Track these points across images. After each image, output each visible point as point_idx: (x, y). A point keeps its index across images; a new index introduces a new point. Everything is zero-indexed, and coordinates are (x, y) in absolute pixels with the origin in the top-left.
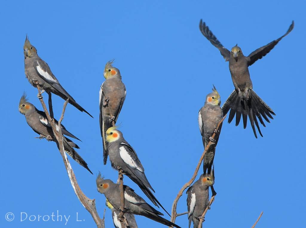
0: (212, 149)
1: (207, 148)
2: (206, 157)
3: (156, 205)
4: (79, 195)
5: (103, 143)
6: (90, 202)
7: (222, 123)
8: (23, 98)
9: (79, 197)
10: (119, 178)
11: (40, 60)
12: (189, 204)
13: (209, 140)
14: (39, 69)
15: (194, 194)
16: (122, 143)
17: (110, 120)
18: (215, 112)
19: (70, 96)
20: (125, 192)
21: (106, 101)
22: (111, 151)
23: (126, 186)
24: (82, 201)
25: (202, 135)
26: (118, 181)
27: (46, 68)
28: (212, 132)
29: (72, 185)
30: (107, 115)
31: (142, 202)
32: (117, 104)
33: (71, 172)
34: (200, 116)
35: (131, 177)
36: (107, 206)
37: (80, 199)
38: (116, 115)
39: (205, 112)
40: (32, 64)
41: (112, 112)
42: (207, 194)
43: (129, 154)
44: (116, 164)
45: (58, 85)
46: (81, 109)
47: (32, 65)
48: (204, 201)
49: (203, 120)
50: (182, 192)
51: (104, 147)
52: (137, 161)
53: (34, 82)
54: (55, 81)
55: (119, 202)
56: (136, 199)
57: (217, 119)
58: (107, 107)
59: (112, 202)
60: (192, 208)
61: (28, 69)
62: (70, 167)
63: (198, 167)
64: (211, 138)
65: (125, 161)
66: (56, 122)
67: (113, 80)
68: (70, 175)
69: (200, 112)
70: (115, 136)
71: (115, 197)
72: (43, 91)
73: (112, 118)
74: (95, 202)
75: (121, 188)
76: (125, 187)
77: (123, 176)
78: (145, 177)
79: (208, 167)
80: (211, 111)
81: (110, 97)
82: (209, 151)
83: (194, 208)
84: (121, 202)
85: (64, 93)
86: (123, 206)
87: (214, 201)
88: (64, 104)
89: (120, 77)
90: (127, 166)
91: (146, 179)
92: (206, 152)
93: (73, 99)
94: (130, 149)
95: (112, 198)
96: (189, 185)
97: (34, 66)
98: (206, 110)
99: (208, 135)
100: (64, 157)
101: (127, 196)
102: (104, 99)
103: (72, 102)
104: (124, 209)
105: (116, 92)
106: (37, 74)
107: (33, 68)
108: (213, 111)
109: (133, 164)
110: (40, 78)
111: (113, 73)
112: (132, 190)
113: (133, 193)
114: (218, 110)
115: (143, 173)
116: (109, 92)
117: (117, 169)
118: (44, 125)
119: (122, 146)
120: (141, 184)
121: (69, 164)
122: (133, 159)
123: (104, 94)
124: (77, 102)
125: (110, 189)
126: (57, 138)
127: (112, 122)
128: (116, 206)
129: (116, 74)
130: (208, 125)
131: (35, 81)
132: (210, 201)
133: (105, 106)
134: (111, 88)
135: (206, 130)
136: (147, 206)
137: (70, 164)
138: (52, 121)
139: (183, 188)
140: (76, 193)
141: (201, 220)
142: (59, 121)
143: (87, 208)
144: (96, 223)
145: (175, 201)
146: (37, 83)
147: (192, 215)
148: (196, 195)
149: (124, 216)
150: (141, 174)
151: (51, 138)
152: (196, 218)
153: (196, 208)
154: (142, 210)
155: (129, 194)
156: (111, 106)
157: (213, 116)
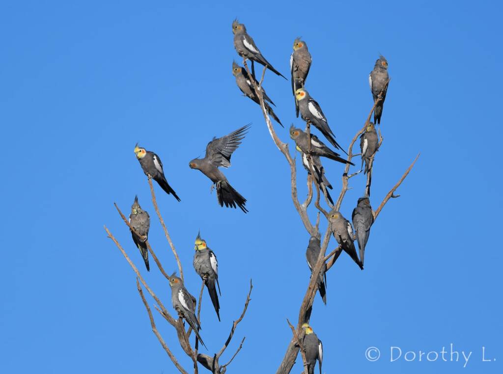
0: (380, 104)
1: (376, 104)
3: (336, 147)
4: (275, 140)
6: (285, 146)
8: (234, 63)
9: (276, 142)
10: (307, 127)
11: (246, 35)
12: (362, 147)
13: (377, 97)
14: (245, 42)
15: (366, 139)
16: (309, 99)
17: (299, 81)
18: (382, 74)
19: (268, 63)
20: (312, 139)
22: (301, 106)
23: (313, 134)
25: (373, 92)
26: (306, 129)
27: (251, 41)
28: (380, 91)
29: (270, 133)
30: (297, 79)
31: (324, 146)
32: (304, 70)
33: (269, 123)
34: (370, 78)
35: (317, 126)
36: (296, 149)
37: (277, 144)
38: (305, 78)
40: (240, 37)
41: (302, 75)
43: (316, 108)
44: (305, 115)
45: (260, 56)
46: (278, 74)
47: (240, 39)
49: (373, 81)
50: (356, 138)
51: (296, 104)
52: (322, 113)
54: (258, 52)
56: (320, 144)
57: (384, 80)
58: (297, 72)
59: (301, 147)
60: (364, 151)
61: (236, 42)
62: (268, 119)
64: (379, 96)
65: (313, 114)
66: (258, 83)
67: (300, 51)
68: (268, 125)
69: (370, 75)
70: (302, 94)
71: (304, 142)
72: (247, 59)
73: (301, 80)
74: (288, 146)
76: (311, 135)
79: (377, 118)
81: (299, 63)
82: (378, 105)
83: (366, 150)
84: (308, 147)
85: (264, 62)
88: (264, 69)
89: (307, 48)
91: (329, 127)
93: (271, 65)
94: (316, 105)
95: (301, 144)
96: (361, 132)
99: (377, 93)
100: (264, 110)
101: (313, 142)
102: (295, 65)
103: (270, 68)
104: (311, 151)
106: (243, 46)
107: (240, 41)
109: (319, 116)
110: (245, 49)
111: (300, 46)
112: (317, 138)
113: (318, 140)
115: (326, 123)
116: (298, 59)
117: (305, 120)
118: (248, 85)
119: (310, 102)
120: (325, 132)
122: (319, 112)
123: (294, 61)
124: (275, 68)
125: (300, 136)
126: (258, 96)
128: (304, 150)
129: (302, 46)
131: (241, 51)
133: (295, 71)
134: (300, 56)
135: (375, 89)
137: (268, 117)
139: (357, 135)
140: (273, 139)
141: (371, 160)
142: (260, 83)
143: (282, 151)
144: (289, 162)
145: (351, 144)
146: (242, 53)
147: (364, 155)
148: (368, 140)
149: (311, 157)
150: (325, 123)
151: (253, 96)
152: (368, 158)
153: (368, 150)
154: (325, 152)
155: (314, 140)
156: (301, 70)
157: (380, 77)
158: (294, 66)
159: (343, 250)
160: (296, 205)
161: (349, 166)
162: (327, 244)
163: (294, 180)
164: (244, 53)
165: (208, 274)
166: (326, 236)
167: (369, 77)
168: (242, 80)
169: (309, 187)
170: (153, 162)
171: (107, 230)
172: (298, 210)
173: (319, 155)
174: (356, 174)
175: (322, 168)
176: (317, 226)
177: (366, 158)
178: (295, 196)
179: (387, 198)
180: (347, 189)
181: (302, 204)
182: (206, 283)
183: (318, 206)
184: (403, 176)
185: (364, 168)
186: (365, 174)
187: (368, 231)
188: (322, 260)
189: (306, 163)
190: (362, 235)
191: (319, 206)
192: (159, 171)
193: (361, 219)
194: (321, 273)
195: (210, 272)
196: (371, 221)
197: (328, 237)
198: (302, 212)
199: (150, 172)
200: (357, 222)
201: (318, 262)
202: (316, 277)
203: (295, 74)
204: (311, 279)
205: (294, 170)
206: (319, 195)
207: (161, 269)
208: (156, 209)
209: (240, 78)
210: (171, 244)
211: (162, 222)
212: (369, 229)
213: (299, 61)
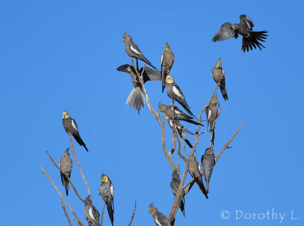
3: (191, 115)
6: (158, 114)
11: (132, 43)
12: (207, 115)
14: (132, 48)
16: (174, 84)
17: (167, 72)
20: (175, 110)
21: (165, 63)
22: (168, 88)
26: (172, 103)
27: (136, 47)
29: (148, 106)
30: (165, 70)
33: (148, 99)
37: (153, 113)
40: (128, 44)
41: (169, 68)
42: (217, 110)
43: (178, 90)
44: (170, 95)
45: (142, 56)
48: (216, 113)
52: (181, 93)
54: (140, 54)
55: (172, 114)
56: (180, 112)
58: (166, 66)
60: (209, 117)
61: (126, 47)
65: (175, 93)
70: (171, 80)
72: (134, 58)
74: (160, 114)
77: (174, 101)
78: (186, 102)
81: (167, 61)
85: (145, 60)
90: (177, 96)
93: (150, 63)
94: (178, 88)
95: (168, 113)
102: (164, 62)
104: (175, 117)
105: (170, 58)
107: (128, 47)
109: (180, 95)
110: (132, 52)
115: (184, 99)
117: (171, 97)
119: (174, 86)
121: (147, 95)
126: (141, 82)
132: (219, 114)
133: (165, 66)
134: (168, 56)
139: (204, 107)
140: (150, 109)
141: (214, 124)
143: (156, 117)
144: (160, 125)
145: (201, 114)
147: (209, 120)
148: (211, 111)
153: (211, 117)
154: (183, 118)
155: (177, 110)
156: (168, 65)
159: (195, 182)
160: (165, 152)
162: (185, 178)
163: (164, 136)
165: (107, 197)
166: (184, 173)
169: (173, 141)
170: (71, 124)
171: (42, 168)
172: (166, 156)
173: (180, 119)
174: (204, 133)
176: (179, 166)
177: (211, 122)
178: (164, 147)
179: (224, 149)
180: (198, 143)
181: (169, 152)
182: (107, 203)
184: (234, 135)
186: (210, 132)
187: (211, 170)
188: (182, 188)
190: (207, 173)
191: (180, 153)
192: (75, 129)
193: (207, 162)
194: (181, 196)
195: (109, 196)
196: (214, 163)
197: (186, 173)
198: (169, 157)
199: (70, 130)
200: (204, 164)
201: (179, 189)
202: (178, 200)
204: (174, 201)
205: (164, 130)
206: (180, 146)
207: (77, 194)
208: (74, 155)
210: (84, 177)
211: (78, 163)
212: (212, 169)
213: (167, 59)
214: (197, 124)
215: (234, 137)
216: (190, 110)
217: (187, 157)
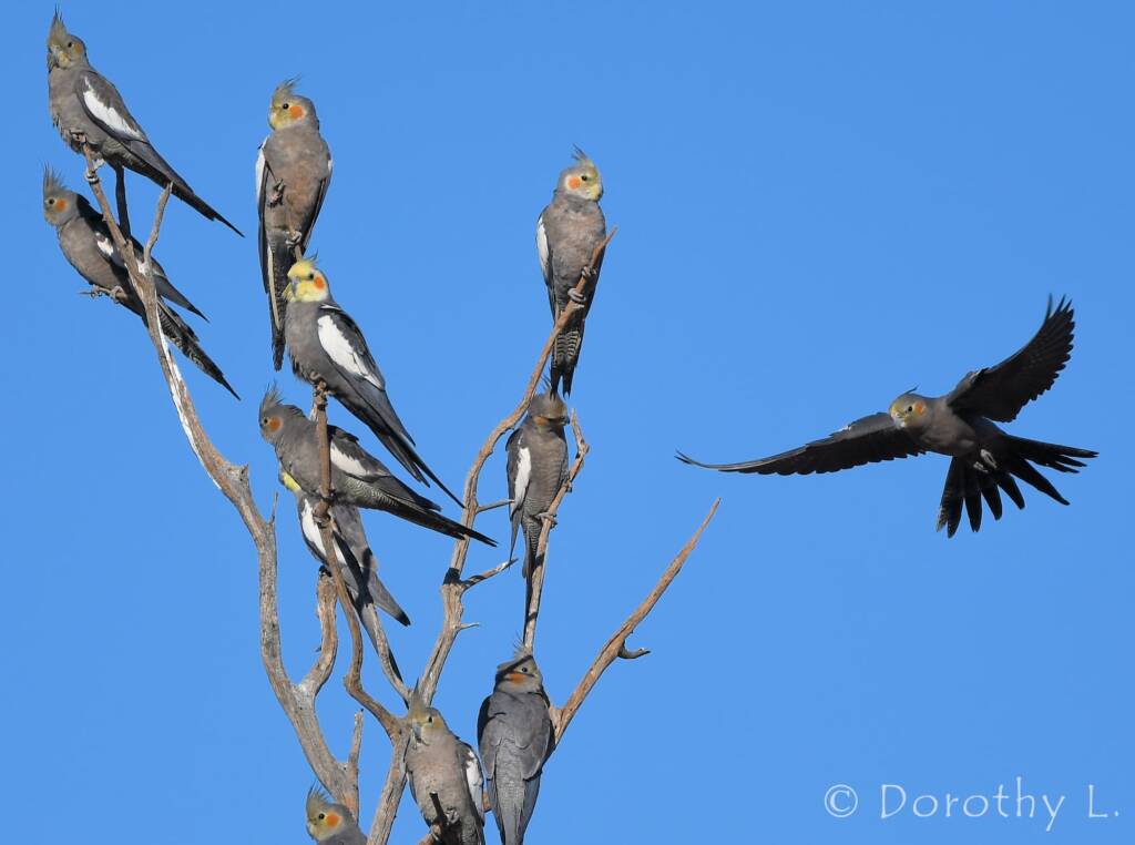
0: (576, 323)
1: (562, 321)
2: (560, 345)
3: (420, 478)
4: (202, 453)
5: (271, 308)
6: (235, 474)
7: (602, 251)
9: (204, 460)
10: (315, 406)
11: (93, 74)
12: (511, 478)
13: (567, 299)
14: (93, 101)
15: (526, 450)
16: (326, 306)
17: (287, 242)
18: (584, 219)
19: (177, 176)
20: (332, 444)
21: (276, 188)
22: (294, 330)
23: (335, 428)
24: (211, 471)
25: (549, 283)
27: (109, 96)
28: (576, 275)
29: (184, 426)
30: (279, 230)
31: (380, 473)
32: (307, 199)
33: (182, 390)
34: (542, 230)
35: (351, 403)
36: (283, 483)
37: (207, 465)
38: (306, 227)
39: (556, 218)
40: (71, 85)
41: (295, 221)
42: (562, 449)
43: (346, 338)
44: (305, 364)
45: (144, 147)
46: (210, 213)
47: (71, 87)
48: (555, 469)
49: (551, 242)
50: (491, 444)
51: (273, 322)
52: (366, 357)
53: (75, 136)
54: (136, 134)
55: (316, 474)
56: (364, 465)
57: (591, 238)
58: (279, 206)
59: (295, 472)
60: (520, 490)
61: (60, 101)
62: (178, 375)
63: (537, 374)
64: (573, 292)
65: (334, 357)
66: (138, 247)
67: (294, 131)
68: (177, 399)
69: (541, 220)
70: (319, 282)
71: (304, 456)
72: (101, 162)
73: (294, 238)
74: (249, 472)
75: (321, 433)
76: (331, 431)
77: (325, 400)
78: (389, 402)
79: (563, 372)
80: (572, 217)
81: (284, 177)
82: (567, 328)
83: (527, 488)
84: (320, 473)
85: (161, 169)
86: (327, 485)
87: (581, 470)
88: (160, 198)
89: (316, 124)
90: (340, 370)
91: (392, 409)
92: (558, 331)
93: (185, 184)
95: (294, 461)
96: (511, 424)
97: (75, 92)
98: (558, 213)
99: (565, 282)
100: (161, 347)
101: (338, 457)
102: (271, 184)
103: (183, 193)
104: (331, 491)
105: (302, 163)
106: (84, 115)
107: (74, 96)
108: (580, 217)
109: (355, 366)
110: (94, 126)
111: (296, 114)
113: (354, 448)
114: (592, 213)
115: (382, 389)
116: (283, 165)
117: (308, 380)
118: (106, 255)
119: (324, 315)
120: (378, 420)
121: (174, 368)
122: (356, 350)
123: (270, 169)
124: (199, 193)
126: (141, 293)
127: (293, 248)
128: (308, 484)
129: (303, 116)
130: (563, 257)
131: (78, 134)
132: (572, 469)
133: (273, 205)
134: (291, 154)
135: (558, 271)
136: (396, 485)
137: (179, 367)
138: (125, 246)
139: (493, 432)
140: (195, 448)
141: (546, 523)
142: (147, 247)
143: (225, 491)
144: (251, 532)
145: (474, 468)
146: (83, 139)
147: (519, 508)
148: (532, 453)
149: (330, 513)
150: (376, 392)
151: (123, 295)
152: (533, 517)
153: (532, 488)
154: (380, 495)
155: (343, 449)
156: (292, 204)
157: (578, 230)
158: (269, 188)
160: (279, 684)
161: (467, 546)
162: (388, 826)
163: (271, 595)
164: (91, 140)
166: (384, 797)
167: (537, 227)
168: (80, 238)
169: (322, 622)
172: (284, 702)
174: (492, 574)
175: (367, 554)
176: (354, 760)
177: (529, 519)
178: (274, 656)
179: (603, 660)
180: (459, 629)
181: (299, 680)
183: (356, 690)
184: (661, 582)
185: (521, 553)
187: (533, 781)
189: (313, 533)
190: (512, 794)
191: (359, 690)
193: (509, 739)
196: (545, 742)
197: (394, 800)
198: (299, 710)
200: (495, 749)
203: (271, 216)
205: (269, 558)
206: (361, 651)
209: (72, 234)
212: (539, 772)
213: (285, 169)
214: (456, 530)
215: (658, 596)
216: (417, 450)
217: (398, 711)
